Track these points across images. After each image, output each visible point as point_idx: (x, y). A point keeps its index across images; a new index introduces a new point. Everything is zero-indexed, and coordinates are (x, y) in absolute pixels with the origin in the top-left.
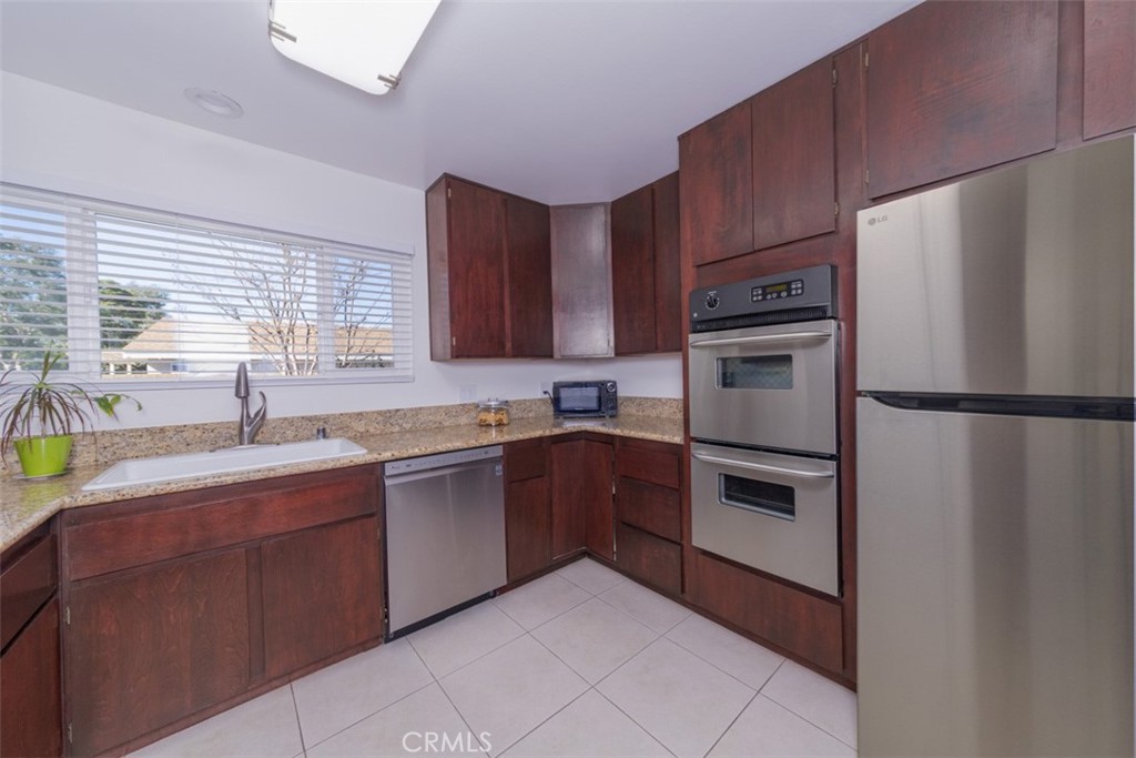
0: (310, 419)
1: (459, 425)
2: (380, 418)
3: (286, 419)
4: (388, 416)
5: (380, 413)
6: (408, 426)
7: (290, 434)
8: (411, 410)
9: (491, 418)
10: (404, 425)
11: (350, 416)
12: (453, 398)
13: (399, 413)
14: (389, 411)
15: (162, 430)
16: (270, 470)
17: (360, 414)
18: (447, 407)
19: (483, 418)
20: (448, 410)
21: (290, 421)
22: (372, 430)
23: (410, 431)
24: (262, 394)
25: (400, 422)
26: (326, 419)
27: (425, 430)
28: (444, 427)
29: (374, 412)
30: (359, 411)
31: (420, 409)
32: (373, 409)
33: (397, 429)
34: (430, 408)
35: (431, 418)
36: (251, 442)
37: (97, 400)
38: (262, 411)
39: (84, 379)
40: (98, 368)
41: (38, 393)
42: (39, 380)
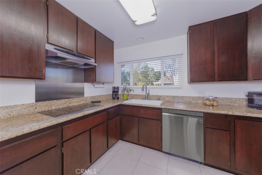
0: (157, 96)
1: (198, 103)
2: (172, 98)
3: (153, 95)
5: (172, 96)
7: (154, 98)
8: (181, 96)
9: (208, 103)
10: (179, 100)
11: (165, 96)
12: (196, 94)
13: (177, 97)
14: (175, 96)
16: (141, 105)
19: (205, 102)
20: (193, 98)
21: (154, 96)
22: (170, 100)
24: (149, 90)
25: (178, 99)
26: (160, 96)
28: (192, 103)
29: (171, 96)
30: (167, 95)
31: (184, 96)
32: (171, 95)
33: (177, 101)
34: (187, 97)
35: (187, 99)
36: (147, 99)
37: (130, 90)
38: (149, 93)
39: (131, 87)
40: (132, 85)
41: (125, 88)
42: (125, 87)
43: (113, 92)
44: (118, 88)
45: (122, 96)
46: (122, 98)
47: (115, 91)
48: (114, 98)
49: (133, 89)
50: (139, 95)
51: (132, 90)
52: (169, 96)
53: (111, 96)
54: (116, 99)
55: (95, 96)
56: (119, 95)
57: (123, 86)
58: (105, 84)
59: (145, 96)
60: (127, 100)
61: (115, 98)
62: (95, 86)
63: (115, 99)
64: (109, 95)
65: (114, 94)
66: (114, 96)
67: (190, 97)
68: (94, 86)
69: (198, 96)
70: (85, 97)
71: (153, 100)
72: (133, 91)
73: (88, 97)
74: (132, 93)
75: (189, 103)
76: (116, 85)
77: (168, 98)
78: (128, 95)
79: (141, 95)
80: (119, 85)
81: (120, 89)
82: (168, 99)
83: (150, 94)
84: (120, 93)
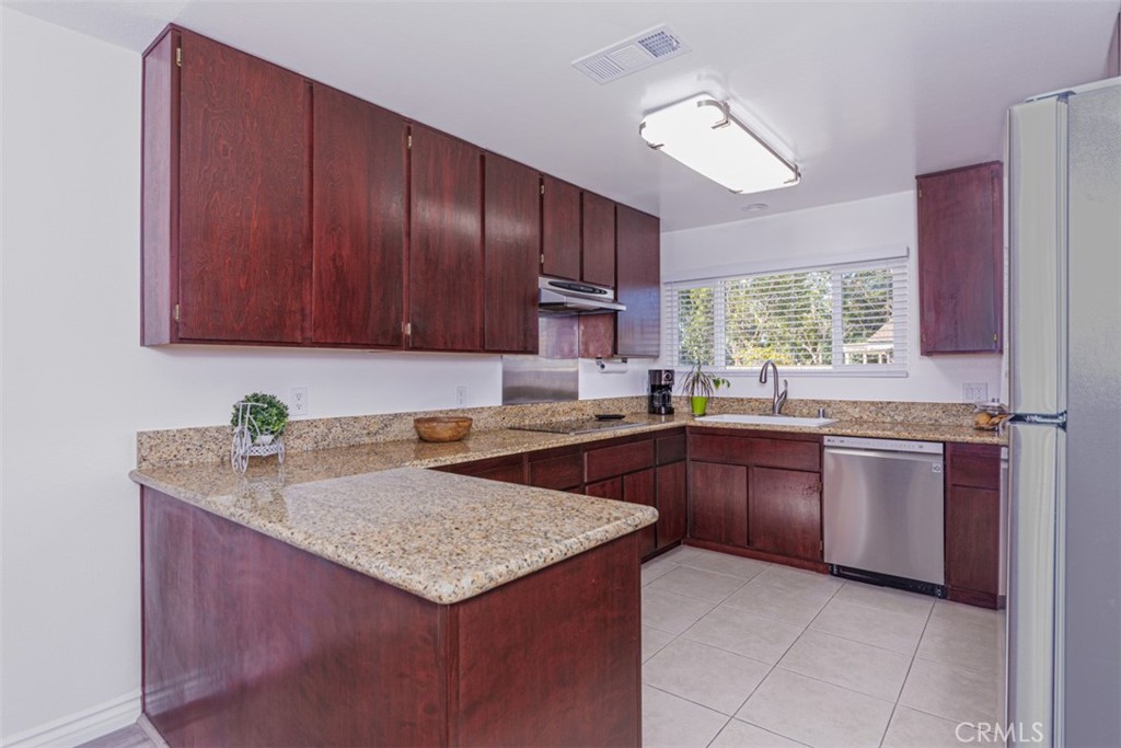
0: (818, 402)
1: (961, 426)
2: (872, 408)
4: (879, 406)
5: (872, 403)
6: (900, 419)
7: (805, 411)
8: (903, 403)
10: (896, 417)
11: (847, 403)
13: (890, 405)
14: (881, 403)
15: (742, 400)
17: (855, 402)
18: (945, 405)
20: (946, 408)
21: (805, 402)
22: (865, 417)
23: (902, 423)
24: (786, 382)
25: (892, 414)
26: (829, 404)
27: (917, 425)
28: (940, 425)
29: (867, 402)
30: (854, 399)
31: (913, 403)
33: (889, 419)
34: (924, 404)
35: (925, 414)
36: (779, 413)
37: (717, 383)
38: (785, 393)
39: (719, 370)
40: (723, 364)
41: (698, 376)
42: (696, 370)
43: (654, 388)
44: (670, 374)
45: (683, 402)
46: (686, 409)
47: (661, 387)
48: (654, 411)
49: (726, 378)
50: (749, 400)
51: (723, 382)
52: (861, 402)
53: (645, 404)
54: (663, 412)
55: (603, 400)
56: (673, 399)
57: (688, 368)
58: (629, 360)
59: (770, 405)
60: (704, 415)
61: (660, 409)
62: (605, 369)
63: (660, 413)
64: (637, 398)
65: (656, 394)
66: (656, 404)
67: (934, 404)
68: (603, 366)
69: (961, 402)
70: (581, 402)
71: (803, 416)
72: (726, 384)
73: (587, 401)
74: (720, 392)
75: (932, 425)
76: (661, 365)
77: (857, 410)
78: (709, 400)
79: (756, 400)
80: (670, 364)
81: (677, 379)
82: (856, 413)
83: (788, 397)
84: (677, 391)
